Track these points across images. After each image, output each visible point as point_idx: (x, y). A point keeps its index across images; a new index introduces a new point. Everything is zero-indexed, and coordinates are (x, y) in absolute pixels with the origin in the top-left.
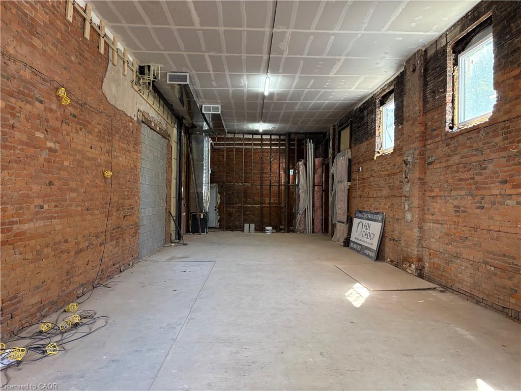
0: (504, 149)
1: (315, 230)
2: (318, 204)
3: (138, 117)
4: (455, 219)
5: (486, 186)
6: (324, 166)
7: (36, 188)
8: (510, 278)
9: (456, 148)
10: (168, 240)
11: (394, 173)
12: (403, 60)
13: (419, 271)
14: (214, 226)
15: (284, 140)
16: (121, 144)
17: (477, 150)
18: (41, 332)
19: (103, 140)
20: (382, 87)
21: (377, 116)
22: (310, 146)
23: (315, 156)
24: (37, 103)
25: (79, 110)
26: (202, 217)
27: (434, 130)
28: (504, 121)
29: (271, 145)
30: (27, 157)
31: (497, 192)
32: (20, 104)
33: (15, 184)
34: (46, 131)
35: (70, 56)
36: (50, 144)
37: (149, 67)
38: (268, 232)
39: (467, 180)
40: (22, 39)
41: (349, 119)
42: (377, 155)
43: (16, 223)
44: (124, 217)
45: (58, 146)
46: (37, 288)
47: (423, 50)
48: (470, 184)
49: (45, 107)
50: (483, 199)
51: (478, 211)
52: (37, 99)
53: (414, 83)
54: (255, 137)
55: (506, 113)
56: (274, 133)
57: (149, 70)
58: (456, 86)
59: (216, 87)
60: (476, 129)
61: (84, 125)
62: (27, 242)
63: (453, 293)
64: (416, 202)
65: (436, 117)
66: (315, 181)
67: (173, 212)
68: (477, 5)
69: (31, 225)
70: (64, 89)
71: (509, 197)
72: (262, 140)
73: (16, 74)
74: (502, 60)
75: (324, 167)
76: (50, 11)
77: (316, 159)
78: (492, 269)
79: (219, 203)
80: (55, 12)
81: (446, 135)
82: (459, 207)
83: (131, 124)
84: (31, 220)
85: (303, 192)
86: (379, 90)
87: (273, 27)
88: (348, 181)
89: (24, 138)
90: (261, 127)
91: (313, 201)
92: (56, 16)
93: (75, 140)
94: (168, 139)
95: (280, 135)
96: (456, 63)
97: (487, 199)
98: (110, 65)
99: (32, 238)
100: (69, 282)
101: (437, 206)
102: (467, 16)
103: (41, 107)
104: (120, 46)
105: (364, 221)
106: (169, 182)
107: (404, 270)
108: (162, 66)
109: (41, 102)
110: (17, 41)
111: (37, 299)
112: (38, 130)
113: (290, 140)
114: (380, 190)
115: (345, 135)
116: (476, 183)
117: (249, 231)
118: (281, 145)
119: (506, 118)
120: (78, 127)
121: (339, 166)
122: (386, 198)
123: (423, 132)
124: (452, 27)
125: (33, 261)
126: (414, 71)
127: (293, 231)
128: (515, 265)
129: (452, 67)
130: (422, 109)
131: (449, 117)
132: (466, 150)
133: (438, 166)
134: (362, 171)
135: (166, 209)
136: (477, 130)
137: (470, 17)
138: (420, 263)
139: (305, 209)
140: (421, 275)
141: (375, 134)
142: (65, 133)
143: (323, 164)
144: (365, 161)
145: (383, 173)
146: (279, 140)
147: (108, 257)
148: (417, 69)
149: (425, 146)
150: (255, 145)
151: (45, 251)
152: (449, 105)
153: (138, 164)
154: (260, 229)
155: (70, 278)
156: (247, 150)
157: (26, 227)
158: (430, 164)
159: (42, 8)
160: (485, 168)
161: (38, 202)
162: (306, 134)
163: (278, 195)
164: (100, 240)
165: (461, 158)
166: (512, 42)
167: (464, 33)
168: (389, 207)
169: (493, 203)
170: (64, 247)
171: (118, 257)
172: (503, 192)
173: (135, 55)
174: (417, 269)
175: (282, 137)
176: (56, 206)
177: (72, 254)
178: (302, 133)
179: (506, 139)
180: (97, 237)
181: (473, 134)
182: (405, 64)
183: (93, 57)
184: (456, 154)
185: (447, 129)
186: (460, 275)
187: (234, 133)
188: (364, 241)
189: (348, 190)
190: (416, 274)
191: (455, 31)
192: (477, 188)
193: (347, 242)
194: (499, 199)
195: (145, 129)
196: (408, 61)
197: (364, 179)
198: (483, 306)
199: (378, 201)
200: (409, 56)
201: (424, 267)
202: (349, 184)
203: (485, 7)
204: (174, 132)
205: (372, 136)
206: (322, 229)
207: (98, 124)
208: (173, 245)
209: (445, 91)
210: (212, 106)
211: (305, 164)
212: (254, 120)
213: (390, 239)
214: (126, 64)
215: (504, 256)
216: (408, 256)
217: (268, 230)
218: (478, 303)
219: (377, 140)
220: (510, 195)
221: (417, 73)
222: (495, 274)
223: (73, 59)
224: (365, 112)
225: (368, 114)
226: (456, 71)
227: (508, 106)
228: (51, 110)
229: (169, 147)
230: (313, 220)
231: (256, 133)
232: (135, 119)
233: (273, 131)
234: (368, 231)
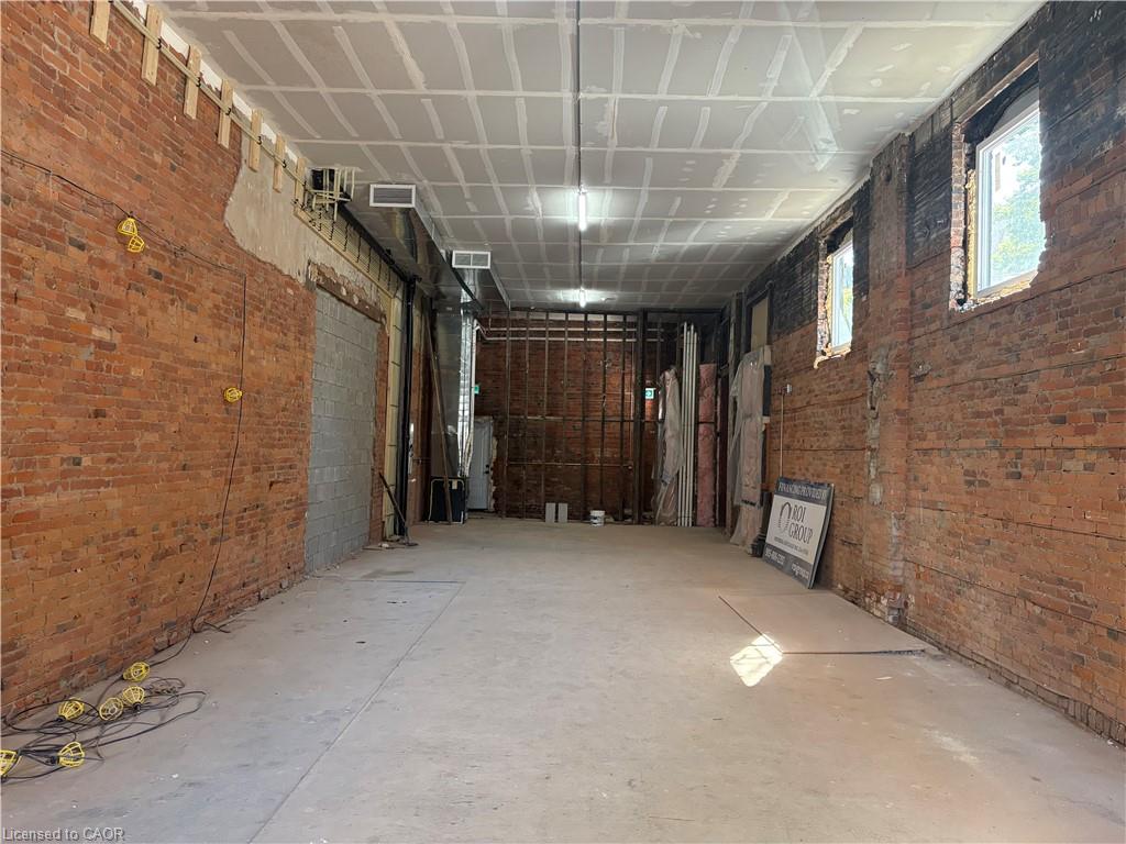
0: (1060, 349)
1: (699, 520)
2: (705, 463)
3: (307, 276)
4: (966, 499)
5: (1025, 428)
6: (720, 380)
7: (64, 422)
8: (1071, 632)
9: (969, 346)
10: (375, 536)
11: (852, 399)
12: (865, 157)
13: (896, 613)
14: (485, 507)
15: (633, 325)
16: (267, 334)
17: (1009, 350)
18: (61, 720)
19: (224, 325)
20: (830, 213)
21: (821, 275)
22: (690, 340)
23: (702, 359)
24: (73, 250)
25: (168, 263)
26: (455, 487)
27: (927, 306)
28: (1060, 290)
29: (606, 335)
30: (46, 358)
31: (1046, 442)
32: (33, 250)
33: (17, 414)
34: (92, 306)
35: (151, 153)
36: (97, 333)
37: (332, 172)
38: (595, 521)
39: (989, 415)
40: (41, 120)
41: (768, 280)
42: (820, 359)
43: (18, 493)
44: (271, 485)
45: (117, 338)
46: (62, 628)
47: (907, 134)
48: (995, 424)
49: (90, 258)
50: (1019, 456)
51: (1010, 483)
52: (72, 242)
53: (888, 204)
54: (572, 317)
55: (1063, 272)
56: (612, 309)
57: (332, 180)
58: (972, 213)
59: (474, 214)
60: (1007, 305)
61: (179, 293)
62: (43, 533)
63: (961, 661)
64: (893, 462)
65: (931, 278)
66: (700, 413)
67: (390, 475)
68: (1011, 38)
69: (52, 499)
70: (132, 220)
71: (1070, 453)
72: (586, 323)
73: (27, 192)
74: (1057, 157)
75: (719, 384)
76: (107, 64)
77: (701, 366)
78: (1037, 610)
79: (494, 458)
80: (117, 64)
81: (950, 318)
82: (974, 474)
83: (290, 291)
84: (52, 488)
85: (673, 436)
86: (824, 218)
87: (578, 90)
88: (764, 415)
89: (42, 320)
90: (583, 297)
91: (696, 457)
92: (120, 73)
93: (157, 325)
94: (381, 322)
95: (624, 314)
96: (972, 163)
97: (1028, 457)
98: (244, 170)
99: (52, 524)
100: (135, 618)
101: (931, 471)
102: (990, 62)
103: (82, 257)
104: (268, 131)
105: (794, 502)
106: (381, 411)
107: (867, 609)
108: (359, 170)
109: (81, 247)
110: (30, 125)
111: (61, 651)
112: (73, 304)
113: (646, 324)
114: (825, 434)
115: (761, 313)
116: (1005, 422)
117: (557, 517)
118: (630, 335)
119: (1064, 281)
120: (168, 297)
121: (747, 382)
122: (836, 451)
123: (905, 311)
124: (961, 87)
125: (54, 572)
126: (889, 178)
127: (652, 521)
128: (1081, 603)
129: (963, 171)
130: (904, 261)
131: (956, 279)
132: (987, 351)
133: (935, 383)
134: (791, 393)
135: (373, 470)
136: (1009, 308)
137: (996, 65)
138: (899, 595)
139: (678, 474)
140: (901, 624)
141: (816, 314)
142: (134, 309)
143: (718, 376)
144: (797, 371)
145: (831, 398)
146: (624, 324)
147: (230, 568)
148: (895, 176)
149: (910, 340)
150: (572, 334)
151: (83, 553)
152: (956, 256)
153: (307, 375)
154: (580, 515)
155: (138, 611)
156: (556, 347)
157: (39, 502)
158: (919, 378)
159: (86, 56)
160: (1023, 391)
161: (68, 450)
162: (680, 312)
163: (619, 441)
164: (211, 533)
165: (978, 368)
166: (1074, 119)
167: (986, 100)
168: (841, 472)
169: (1039, 467)
170: (126, 544)
171: (253, 568)
172: (1058, 443)
173: (301, 148)
174: (893, 608)
175: (630, 319)
176: (110, 460)
177: (146, 558)
178: (673, 311)
179: (1064, 326)
180: (205, 526)
181: (1001, 315)
182: (871, 165)
183: (205, 155)
184: (970, 359)
185: (952, 304)
186: (975, 622)
187: (528, 310)
188: (791, 546)
189: (765, 432)
190: (890, 619)
191: (968, 95)
192: (1008, 434)
193: (759, 548)
194: (1050, 458)
195: (324, 300)
196: (877, 160)
197: (795, 410)
198: (1019, 692)
199: (821, 459)
200: (880, 148)
201: (906, 604)
202: (766, 420)
203: (1024, 44)
204: (396, 307)
205: (810, 318)
206: (714, 517)
207: (214, 291)
208: (385, 545)
209: (948, 222)
210: (472, 252)
211: (679, 377)
212: (567, 284)
213: (844, 542)
214: (281, 167)
215: (1061, 582)
216: (874, 579)
217: (595, 518)
218: (1009, 684)
219: (821, 327)
220: (1071, 449)
221: (894, 184)
222: (1043, 623)
223: (158, 158)
224: (799, 266)
225: (802, 272)
226: (972, 181)
227: (1068, 255)
228: (103, 264)
229: (383, 340)
230: (695, 497)
231: (573, 309)
232: (301, 280)
233: (609, 306)
234: (800, 524)
